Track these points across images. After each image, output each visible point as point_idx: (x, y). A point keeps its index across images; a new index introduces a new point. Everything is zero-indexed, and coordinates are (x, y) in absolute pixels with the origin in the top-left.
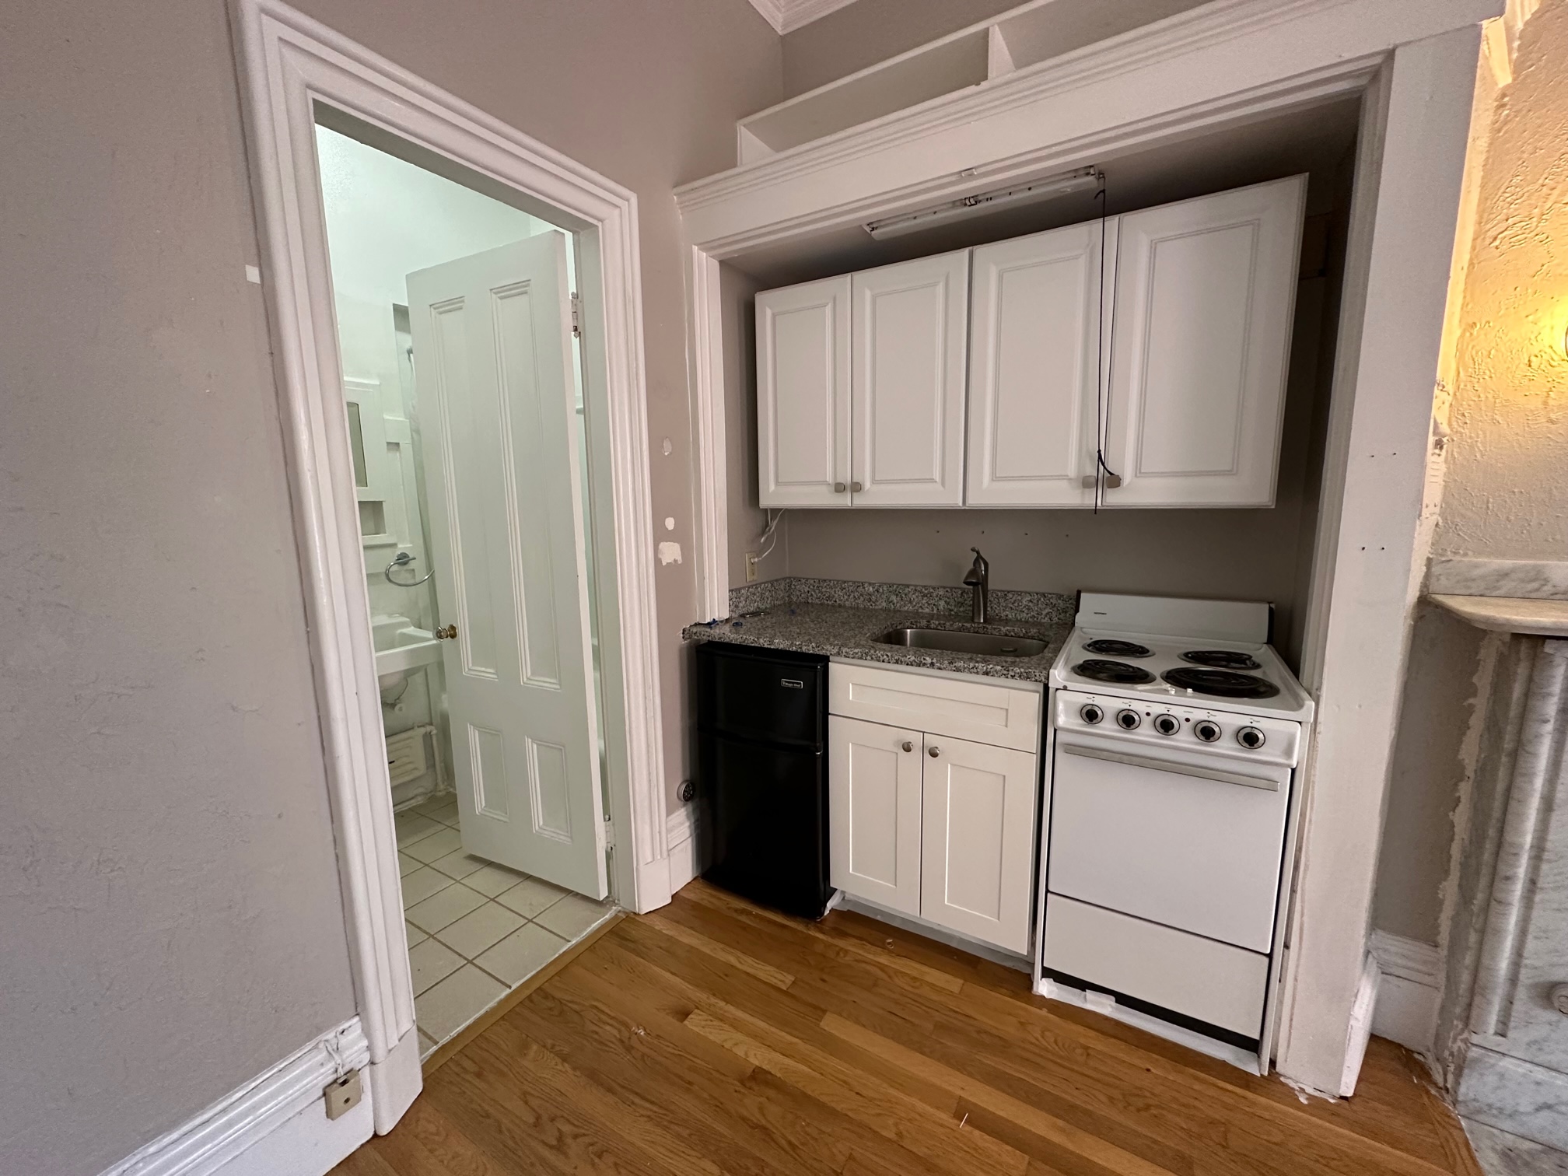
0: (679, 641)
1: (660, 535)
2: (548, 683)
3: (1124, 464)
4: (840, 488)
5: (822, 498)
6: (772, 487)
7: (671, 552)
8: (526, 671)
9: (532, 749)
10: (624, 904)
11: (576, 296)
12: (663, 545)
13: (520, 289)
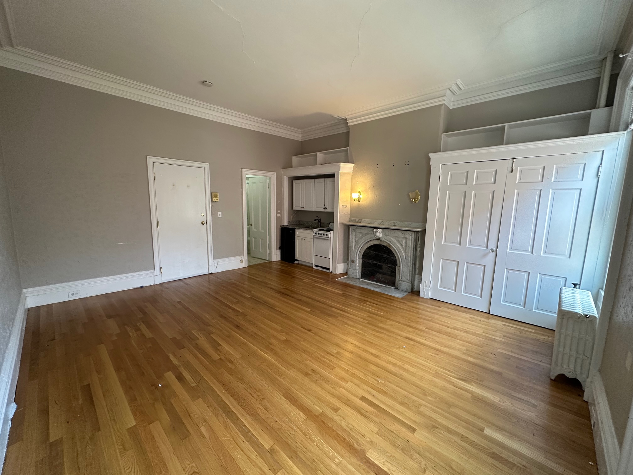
0: (279, 227)
1: (277, 213)
2: (263, 231)
3: (327, 207)
4: (301, 208)
5: (299, 209)
6: (294, 207)
7: (279, 215)
8: (260, 230)
9: (260, 240)
10: (270, 260)
11: (268, 184)
12: (278, 214)
13: (262, 182)
